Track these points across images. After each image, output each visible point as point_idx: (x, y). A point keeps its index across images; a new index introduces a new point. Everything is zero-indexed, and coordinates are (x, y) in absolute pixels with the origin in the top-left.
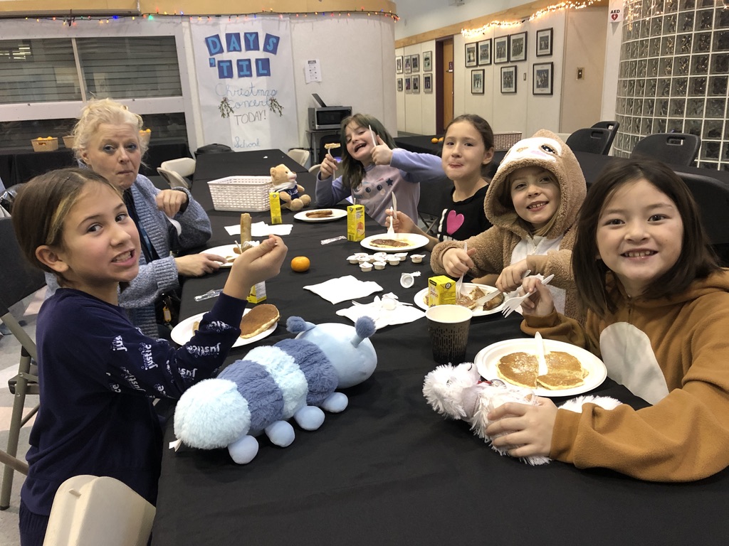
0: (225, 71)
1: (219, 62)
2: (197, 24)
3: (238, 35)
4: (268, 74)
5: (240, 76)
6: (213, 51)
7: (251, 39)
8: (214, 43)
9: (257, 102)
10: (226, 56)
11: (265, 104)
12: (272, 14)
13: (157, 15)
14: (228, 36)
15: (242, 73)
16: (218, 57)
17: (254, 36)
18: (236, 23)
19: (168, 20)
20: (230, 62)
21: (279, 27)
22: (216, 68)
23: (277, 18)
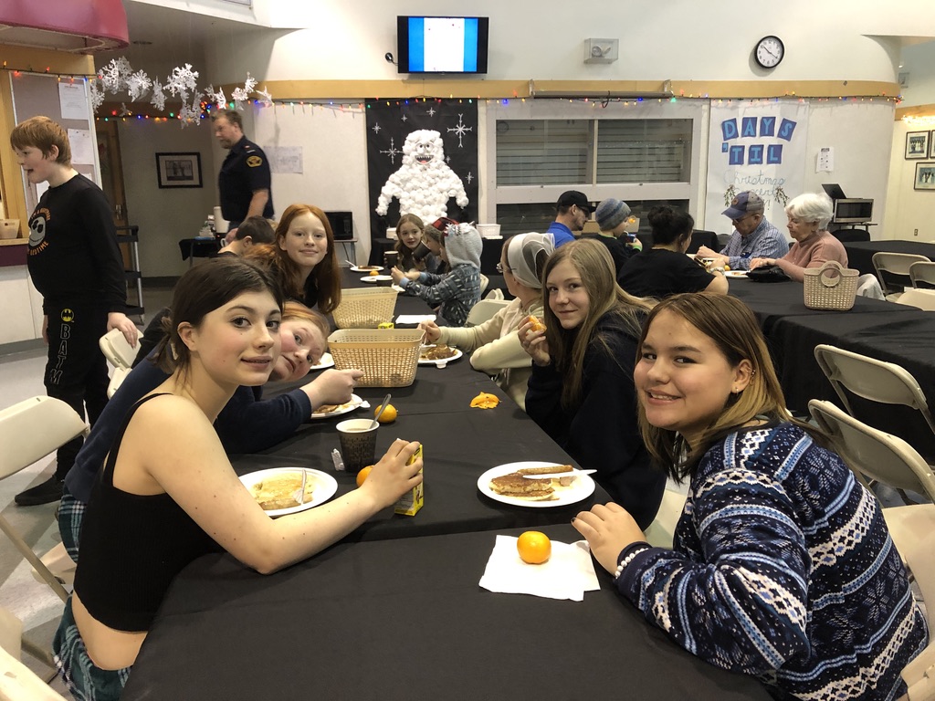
0: (736, 157)
1: (732, 147)
2: (716, 107)
3: (754, 119)
4: (779, 162)
5: (750, 163)
6: (728, 136)
7: (767, 124)
8: (730, 127)
9: (763, 191)
10: (739, 141)
11: (770, 193)
12: (794, 98)
13: (682, 98)
14: (745, 120)
15: (752, 160)
16: (732, 142)
17: (771, 120)
18: (755, 107)
19: (690, 102)
20: (743, 147)
21: (798, 112)
22: (728, 153)
23: (797, 102)
